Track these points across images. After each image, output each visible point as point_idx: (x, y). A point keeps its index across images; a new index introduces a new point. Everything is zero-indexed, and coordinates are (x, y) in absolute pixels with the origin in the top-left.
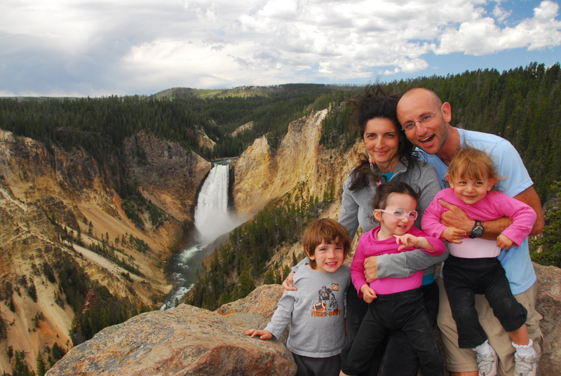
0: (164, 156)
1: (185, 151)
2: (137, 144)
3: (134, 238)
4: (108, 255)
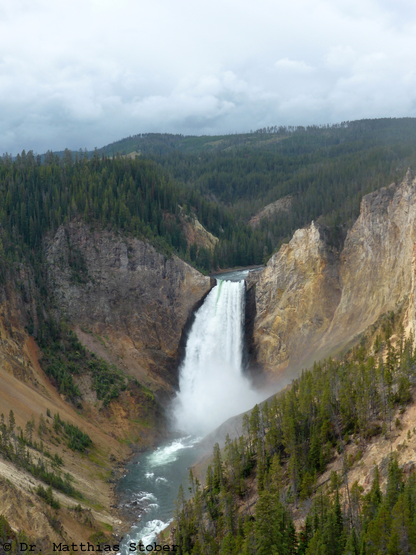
0: (120, 265)
1: (161, 256)
2: (69, 243)
3: (63, 424)
4: (13, 454)
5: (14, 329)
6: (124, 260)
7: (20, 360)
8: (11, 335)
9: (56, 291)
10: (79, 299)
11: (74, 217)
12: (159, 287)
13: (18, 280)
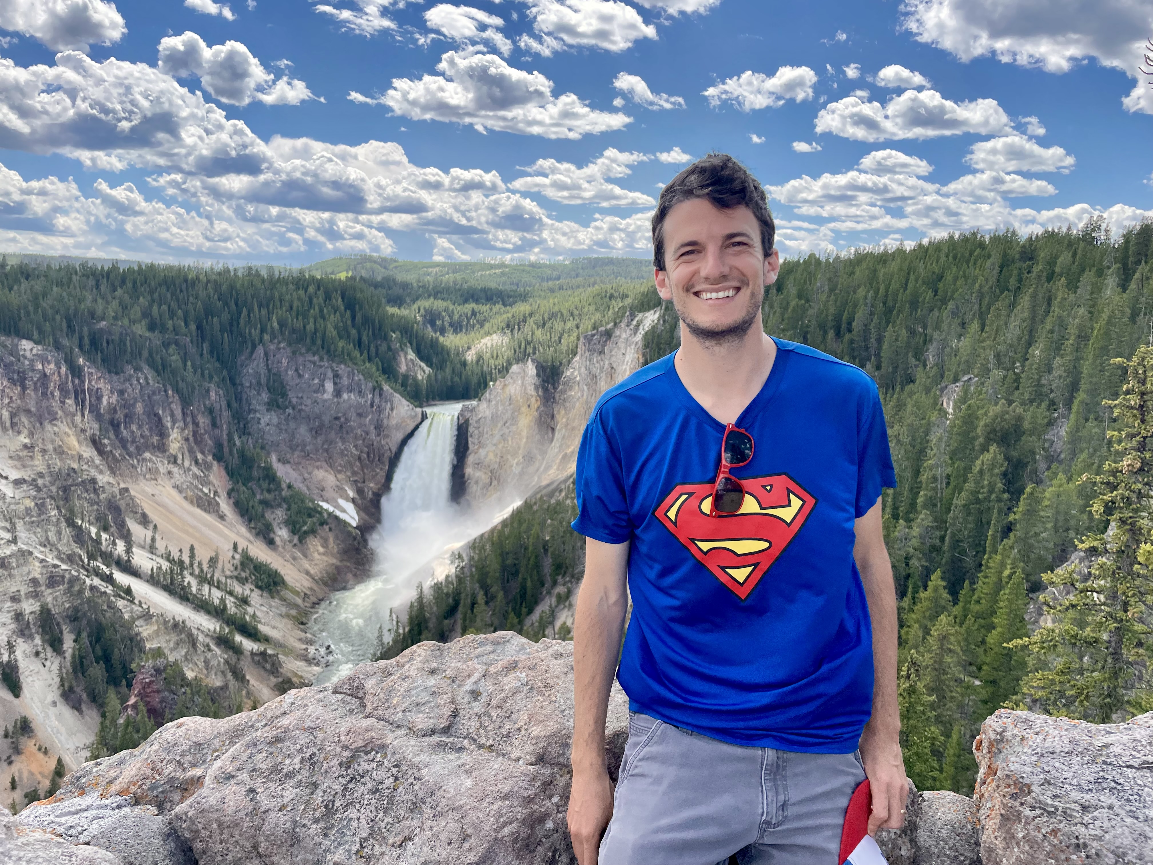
1: (370, 385)
2: (267, 365)
3: (251, 560)
4: (191, 594)
5: (200, 456)
6: (329, 386)
7: (206, 490)
8: (197, 462)
9: (252, 416)
10: (277, 426)
11: (275, 338)
12: (366, 417)
13: (207, 402)
